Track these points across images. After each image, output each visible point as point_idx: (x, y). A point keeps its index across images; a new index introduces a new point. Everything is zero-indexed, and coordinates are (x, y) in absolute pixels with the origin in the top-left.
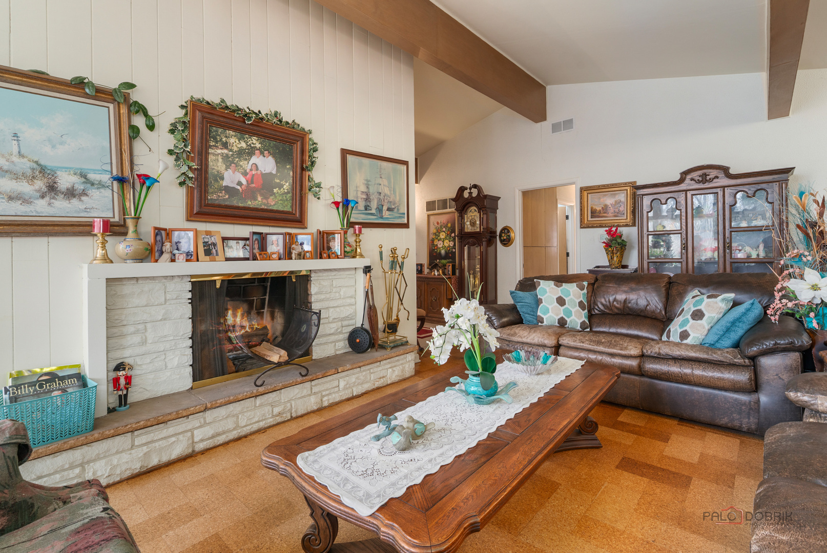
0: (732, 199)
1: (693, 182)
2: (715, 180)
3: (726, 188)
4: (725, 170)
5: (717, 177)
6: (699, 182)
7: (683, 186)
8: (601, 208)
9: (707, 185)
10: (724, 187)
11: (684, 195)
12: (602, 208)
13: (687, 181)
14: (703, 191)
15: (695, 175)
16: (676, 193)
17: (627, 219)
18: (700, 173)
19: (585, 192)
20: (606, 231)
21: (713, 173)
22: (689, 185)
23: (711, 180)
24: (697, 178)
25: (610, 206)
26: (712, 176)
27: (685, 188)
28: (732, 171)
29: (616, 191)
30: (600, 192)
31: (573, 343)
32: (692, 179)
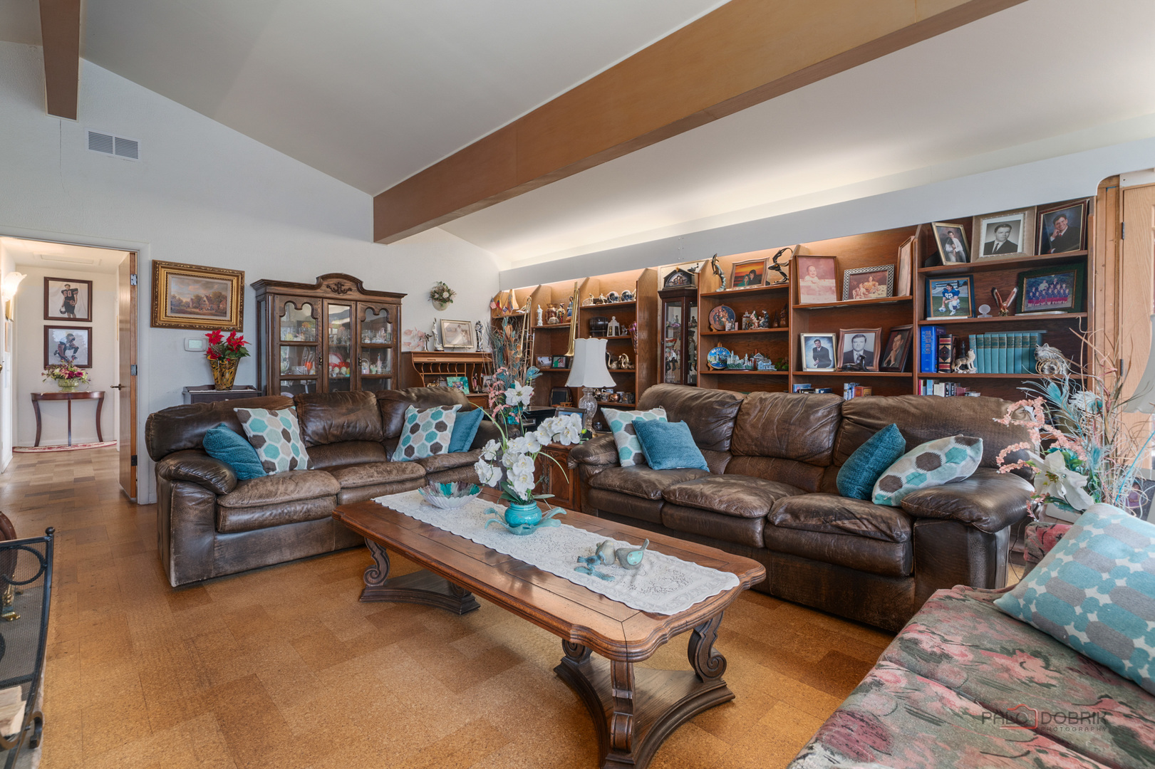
0: (362, 315)
1: (329, 289)
2: (349, 292)
3: (358, 303)
4: (357, 283)
5: (350, 290)
6: (334, 291)
7: (319, 292)
8: (189, 300)
9: (341, 296)
10: (357, 301)
11: (321, 302)
12: (192, 299)
13: (324, 287)
14: (338, 302)
15: (332, 282)
16: (313, 299)
17: (231, 321)
18: (335, 281)
19: (163, 270)
20: (208, 335)
21: (348, 284)
22: (326, 292)
23: (345, 292)
24: (333, 286)
25: (205, 299)
26: (346, 287)
27: (321, 295)
28: (365, 286)
29: (216, 278)
30: (189, 275)
31: (360, 481)
32: (328, 286)
